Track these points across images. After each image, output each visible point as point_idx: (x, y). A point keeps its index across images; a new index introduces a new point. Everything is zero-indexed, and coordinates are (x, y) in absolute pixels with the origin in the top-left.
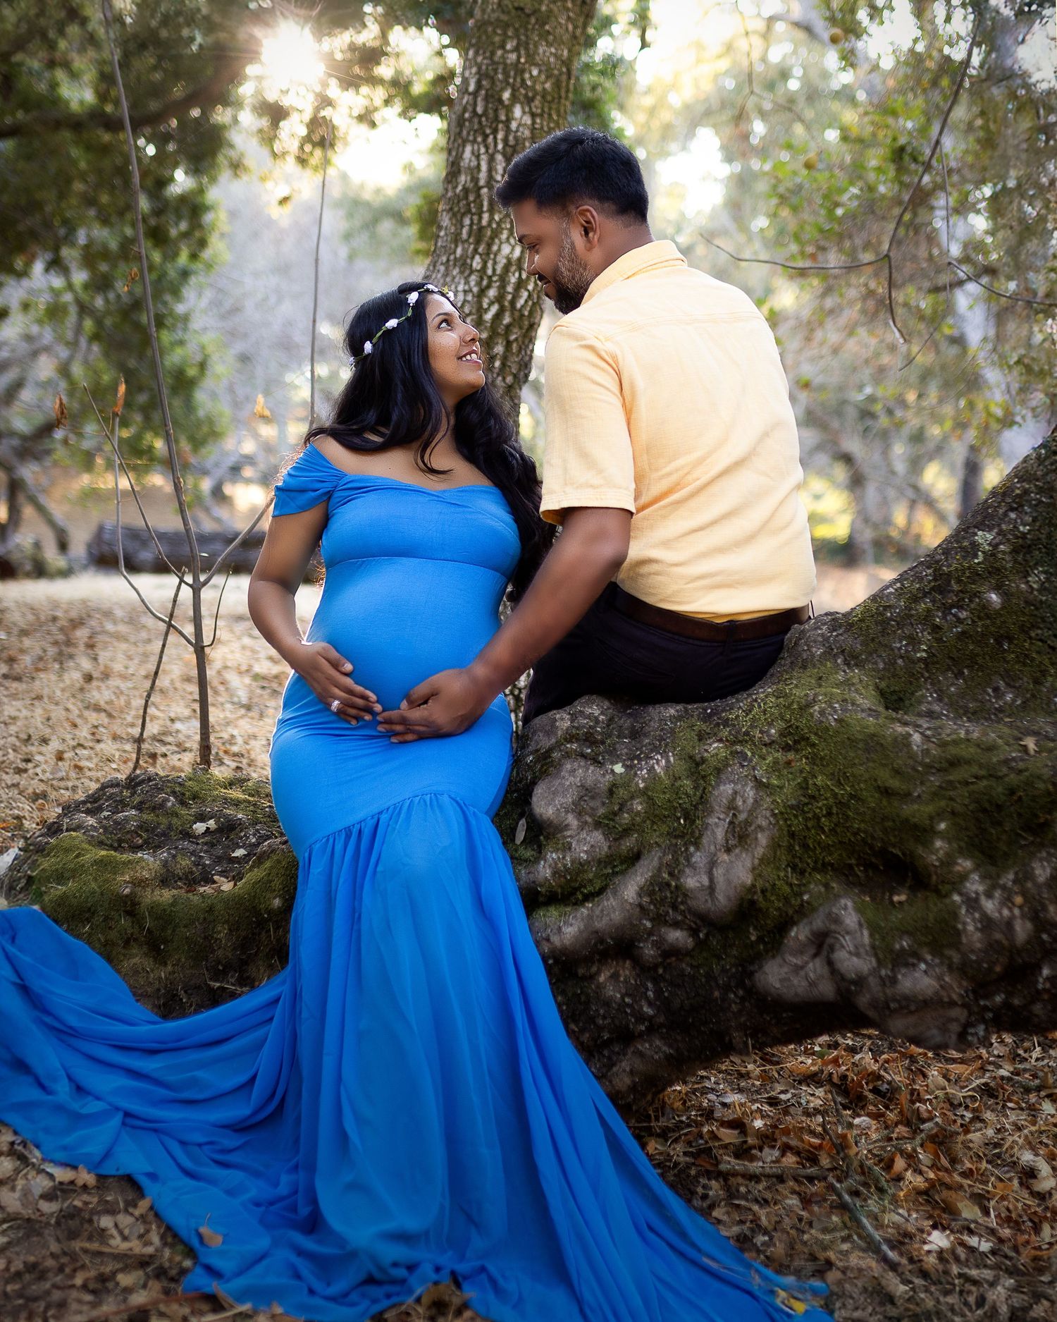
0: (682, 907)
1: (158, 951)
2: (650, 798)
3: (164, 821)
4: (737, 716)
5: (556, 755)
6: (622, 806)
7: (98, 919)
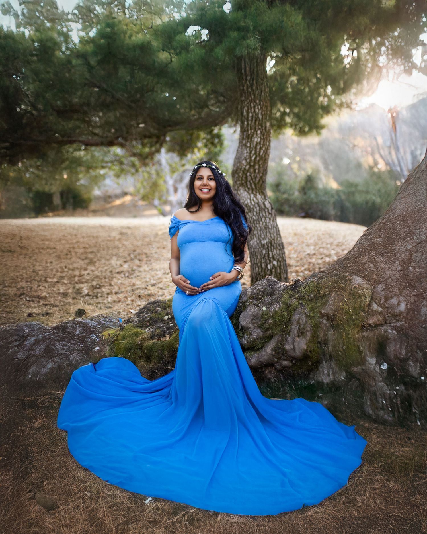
0: (286, 355)
1: (149, 359)
2: (274, 318)
3: (157, 316)
4: (302, 289)
5: (247, 303)
6: (266, 321)
7: (132, 351)
